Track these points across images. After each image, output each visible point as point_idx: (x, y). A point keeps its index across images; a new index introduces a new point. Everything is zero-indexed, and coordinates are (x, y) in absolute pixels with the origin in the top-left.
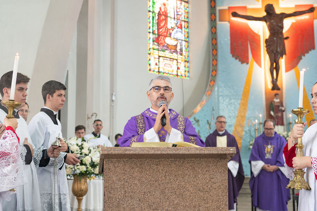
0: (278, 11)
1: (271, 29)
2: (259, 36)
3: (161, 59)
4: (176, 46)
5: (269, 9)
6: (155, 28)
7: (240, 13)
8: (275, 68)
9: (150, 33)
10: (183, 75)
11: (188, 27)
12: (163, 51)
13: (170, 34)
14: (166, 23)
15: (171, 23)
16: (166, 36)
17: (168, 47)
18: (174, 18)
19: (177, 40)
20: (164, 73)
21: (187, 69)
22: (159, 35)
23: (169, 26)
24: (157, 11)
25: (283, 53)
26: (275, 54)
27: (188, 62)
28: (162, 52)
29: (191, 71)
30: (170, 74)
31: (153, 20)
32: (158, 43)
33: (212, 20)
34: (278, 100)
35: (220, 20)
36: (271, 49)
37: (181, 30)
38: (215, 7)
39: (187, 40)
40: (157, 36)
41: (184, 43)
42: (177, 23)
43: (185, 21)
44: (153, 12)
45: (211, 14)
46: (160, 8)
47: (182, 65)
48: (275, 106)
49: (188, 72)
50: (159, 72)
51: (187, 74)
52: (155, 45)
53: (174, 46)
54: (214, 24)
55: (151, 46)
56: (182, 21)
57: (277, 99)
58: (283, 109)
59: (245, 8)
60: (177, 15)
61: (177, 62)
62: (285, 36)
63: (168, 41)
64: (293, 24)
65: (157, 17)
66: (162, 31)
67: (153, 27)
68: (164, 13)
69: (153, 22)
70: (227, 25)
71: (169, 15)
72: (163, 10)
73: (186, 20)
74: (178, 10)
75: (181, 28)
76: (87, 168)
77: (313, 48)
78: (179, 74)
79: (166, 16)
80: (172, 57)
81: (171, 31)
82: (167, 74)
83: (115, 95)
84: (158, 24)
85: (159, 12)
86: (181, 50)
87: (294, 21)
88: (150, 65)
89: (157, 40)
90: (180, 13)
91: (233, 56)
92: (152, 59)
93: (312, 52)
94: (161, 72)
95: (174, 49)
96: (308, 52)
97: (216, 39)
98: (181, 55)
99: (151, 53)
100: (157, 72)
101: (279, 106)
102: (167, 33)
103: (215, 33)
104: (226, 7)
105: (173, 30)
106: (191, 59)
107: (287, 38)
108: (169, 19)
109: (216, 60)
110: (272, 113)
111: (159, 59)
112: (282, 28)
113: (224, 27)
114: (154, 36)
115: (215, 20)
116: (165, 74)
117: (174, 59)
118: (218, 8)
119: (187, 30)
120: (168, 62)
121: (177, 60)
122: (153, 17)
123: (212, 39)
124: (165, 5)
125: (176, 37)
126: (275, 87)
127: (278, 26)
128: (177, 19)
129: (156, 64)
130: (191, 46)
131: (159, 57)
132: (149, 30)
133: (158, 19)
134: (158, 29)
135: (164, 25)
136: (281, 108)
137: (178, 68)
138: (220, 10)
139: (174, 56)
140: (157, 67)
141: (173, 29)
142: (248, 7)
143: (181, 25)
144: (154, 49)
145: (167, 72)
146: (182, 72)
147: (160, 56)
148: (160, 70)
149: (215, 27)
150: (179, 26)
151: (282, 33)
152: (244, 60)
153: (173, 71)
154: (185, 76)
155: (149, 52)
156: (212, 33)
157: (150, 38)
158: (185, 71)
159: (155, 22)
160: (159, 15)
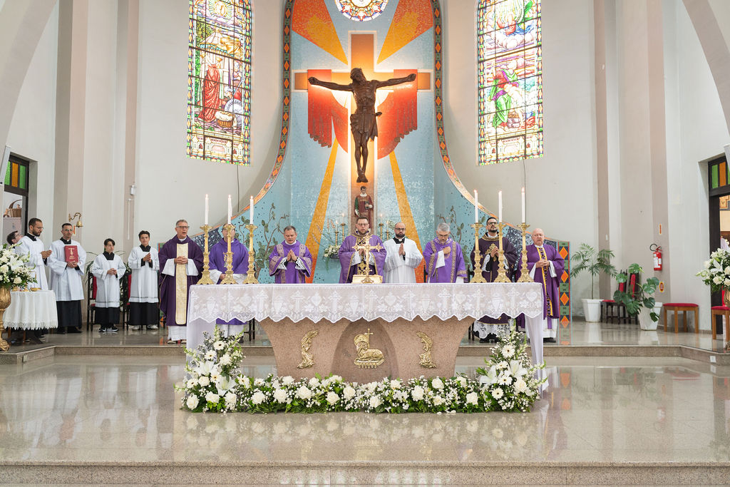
0: (369, 78)
1: (359, 101)
2: (347, 110)
3: (208, 140)
4: (232, 122)
5: (357, 75)
6: (200, 98)
7: (321, 79)
8: (361, 153)
9: (191, 104)
10: (241, 160)
11: (249, 97)
12: (211, 129)
13: (223, 107)
14: (217, 91)
15: (224, 91)
16: (216, 110)
17: (218, 123)
18: (229, 85)
19: (233, 114)
20: (211, 158)
21: (246, 153)
22: (205, 109)
23: (221, 96)
24: (203, 75)
25: (373, 134)
26: (362, 134)
27: (248, 143)
28: (209, 131)
29: (252, 155)
30: (221, 160)
31: (196, 87)
32: (204, 119)
33: (284, 87)
34: (365, 195)
35: (296, 88)
36: (357, 128)
37: (239, 101)
38: (289, 69)
39: (247, 114)
40: (201, 109)
41: (243, 118)
42: (234, 92)
43: (245, 89)
44: (198, 77)
45: (284, 79)
46: (208, 72)
47: (239, 148)
48: (361, 203)
49: (249, 156)
50: (204, 157)
51: (246, 159)
52: (199, 121)
53: (229, 121)
54: (287, 92)
55: (193, 123)
56: (242, 88)
57: (364, 193)
58: (371, 206)
59: (328, 72)
60: (233, 80)
61: (232, 144)
62: (376, 112)
63: (218, 115)
64: (390, 95)
65: (202, 83)
66: (209, 103)
67: (196, 97)
68: (214, 78)
69: (197, 91)
70: (304, 93)
71: (221, 81)
72: (212, 74)
73: (247, 87)
74: (235, 74)
75: (240, 99)
76: (3, 277)
77: (415, 128)
78: (235, 159)
79: (217, 83)
80: (224, 137)
81: (224, 102)
82: (216, 159)
83: (134, 188)
84: (204, 93)
85: (206, 77)
86: (239, 128)
87: (392, 91)
88: (190, 147)
89: (202, 115)
90: (239, 78)
91: (311, 137)
92: (195, 139)
93: (413, 133)
94: (208, 157)
95: (228, 126)
96: (408, 133)
97: (288, 113)
98: (239, 134)
99: (194, 132)
100: (201, 157)
101: (365, 203)
102: (218, 105)
103: (289, 104)
104: (305, 71)
105: (227, 102)
106: (252, 140)
107: (379, 114)
108: (222, 87)
109: (286, 142)
110: (356, 212)
111: (205, 140)
112: (373, 100)
113: (301, 98)
114: (197, 109)
115: (289, 87)
116: (213, 160)
117: (228, 140)
118: (293, 72)
119: (247, 101)
120: (219, 143)
121: (232, 141)
122: (197, 84)
123: (284, 113)
124: (215, 67)
125: (231, 110)
126: (362, 178)
127: (367, 98)
128: (233, 87)
129: (200, 147)
130: (252, 121)
131: (205, 136)
132: (190, 102)
133: (205, 86)
134: (204, 100)
135: (214, 94)
136: (367, 205)
137: (233, 152)
138: (296, 74)
139: (229, 135)
140: (202, 150)
141: (226, 99)
142: (333, 71)
143: (240, 95)
144: (197, 127)
145: (217, 157)
146: (239, 155)
147: (207, 136)
148: (206, 155)
149: (289, 98)
150: (237, 95)
151: (372, 107)
152: (325, 141)
153: (225, 155)
154: (244, 163)
155: (190, 131)
156: (284, 104)
157: (191, 112)
158: (245, 156)
159: (201, 90)
160: (206, 80)
